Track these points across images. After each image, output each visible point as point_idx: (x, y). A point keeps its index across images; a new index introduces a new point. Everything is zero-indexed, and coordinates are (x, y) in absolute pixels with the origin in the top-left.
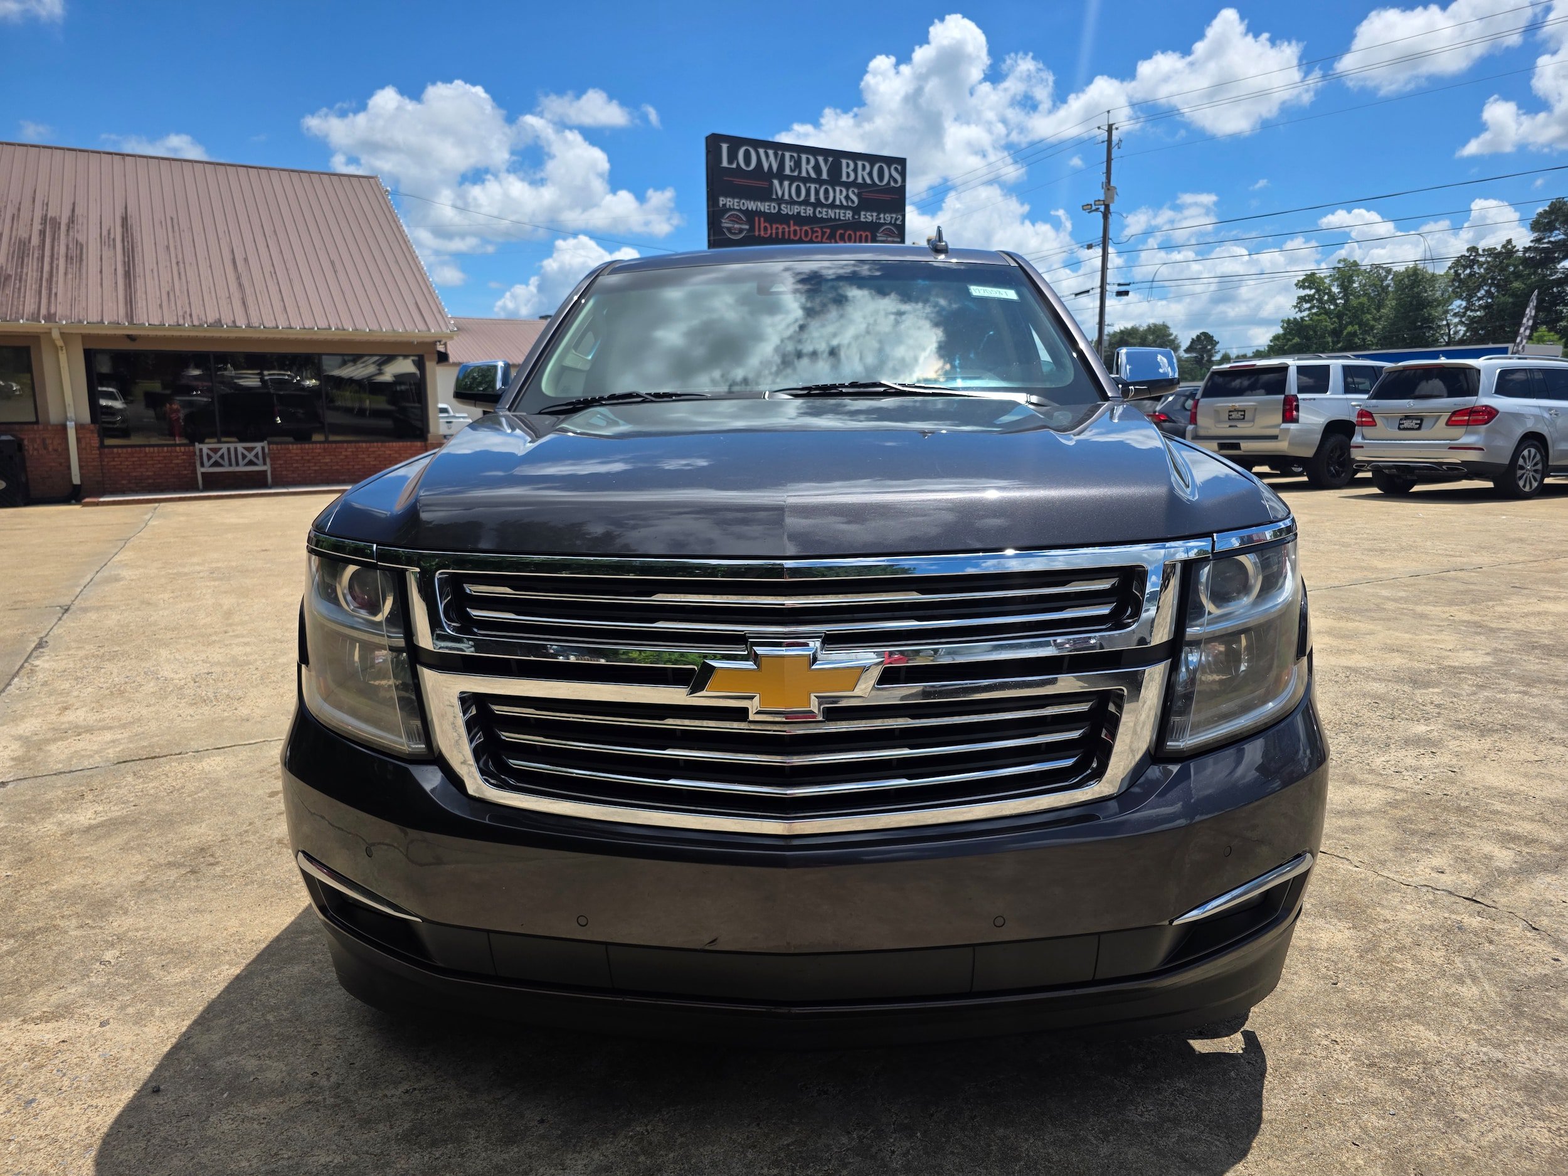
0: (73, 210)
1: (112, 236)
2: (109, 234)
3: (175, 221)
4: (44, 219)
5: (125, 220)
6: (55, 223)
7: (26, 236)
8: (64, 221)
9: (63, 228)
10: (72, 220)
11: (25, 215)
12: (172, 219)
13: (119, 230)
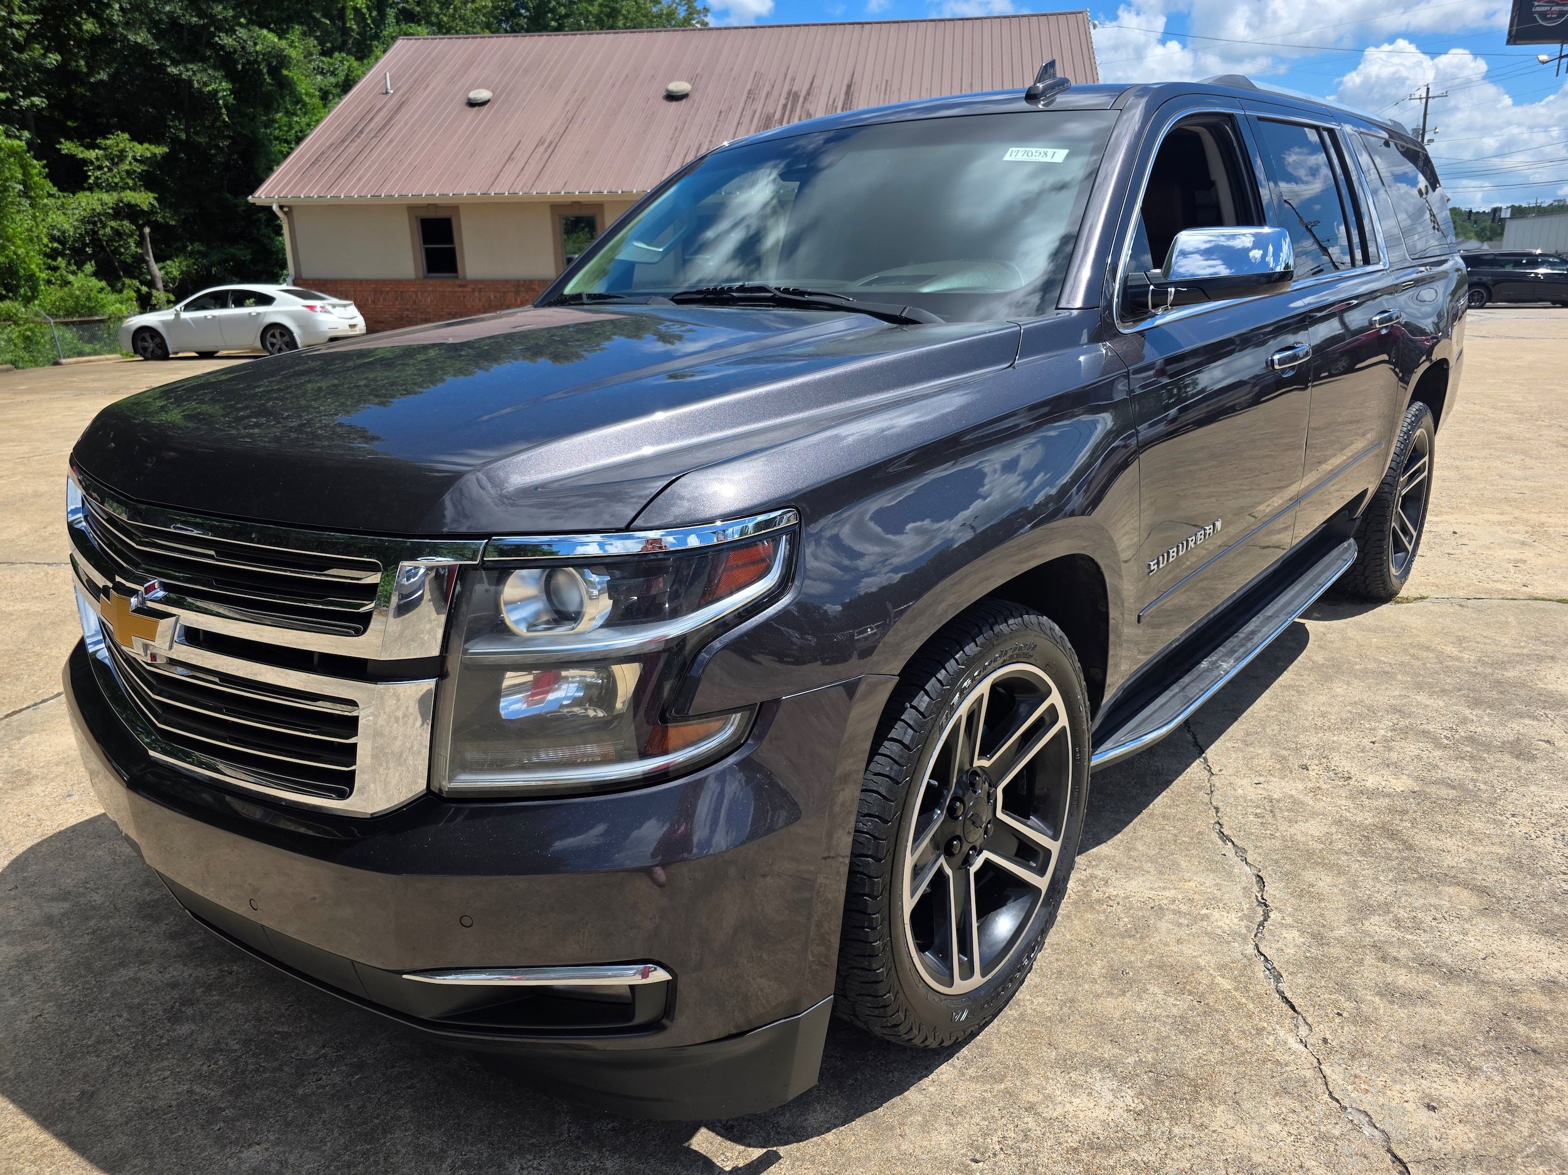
0: (812, 83)
1: (835, 104)
2: (834, 102)
3: (889, 83)
4: (789, 94)
5: (849, 87)
6: (796, 96)
7: (772, 111)
8: (803, 94)
9: (801, 100)
10: (808, 93)
11: (776, 91)
12: (887, 81)
13: (842, 97)
